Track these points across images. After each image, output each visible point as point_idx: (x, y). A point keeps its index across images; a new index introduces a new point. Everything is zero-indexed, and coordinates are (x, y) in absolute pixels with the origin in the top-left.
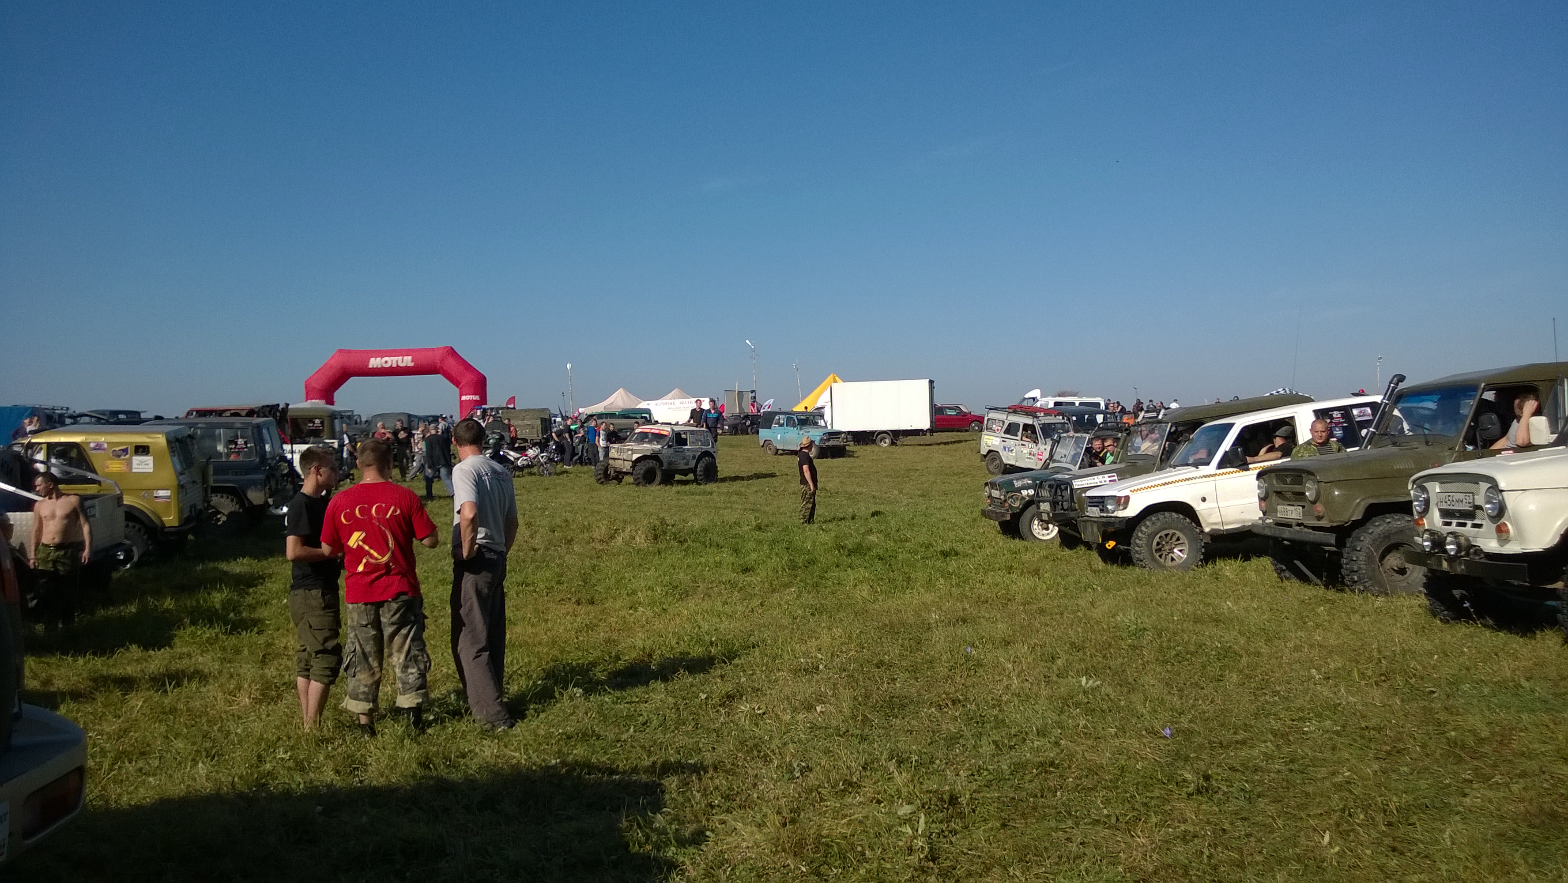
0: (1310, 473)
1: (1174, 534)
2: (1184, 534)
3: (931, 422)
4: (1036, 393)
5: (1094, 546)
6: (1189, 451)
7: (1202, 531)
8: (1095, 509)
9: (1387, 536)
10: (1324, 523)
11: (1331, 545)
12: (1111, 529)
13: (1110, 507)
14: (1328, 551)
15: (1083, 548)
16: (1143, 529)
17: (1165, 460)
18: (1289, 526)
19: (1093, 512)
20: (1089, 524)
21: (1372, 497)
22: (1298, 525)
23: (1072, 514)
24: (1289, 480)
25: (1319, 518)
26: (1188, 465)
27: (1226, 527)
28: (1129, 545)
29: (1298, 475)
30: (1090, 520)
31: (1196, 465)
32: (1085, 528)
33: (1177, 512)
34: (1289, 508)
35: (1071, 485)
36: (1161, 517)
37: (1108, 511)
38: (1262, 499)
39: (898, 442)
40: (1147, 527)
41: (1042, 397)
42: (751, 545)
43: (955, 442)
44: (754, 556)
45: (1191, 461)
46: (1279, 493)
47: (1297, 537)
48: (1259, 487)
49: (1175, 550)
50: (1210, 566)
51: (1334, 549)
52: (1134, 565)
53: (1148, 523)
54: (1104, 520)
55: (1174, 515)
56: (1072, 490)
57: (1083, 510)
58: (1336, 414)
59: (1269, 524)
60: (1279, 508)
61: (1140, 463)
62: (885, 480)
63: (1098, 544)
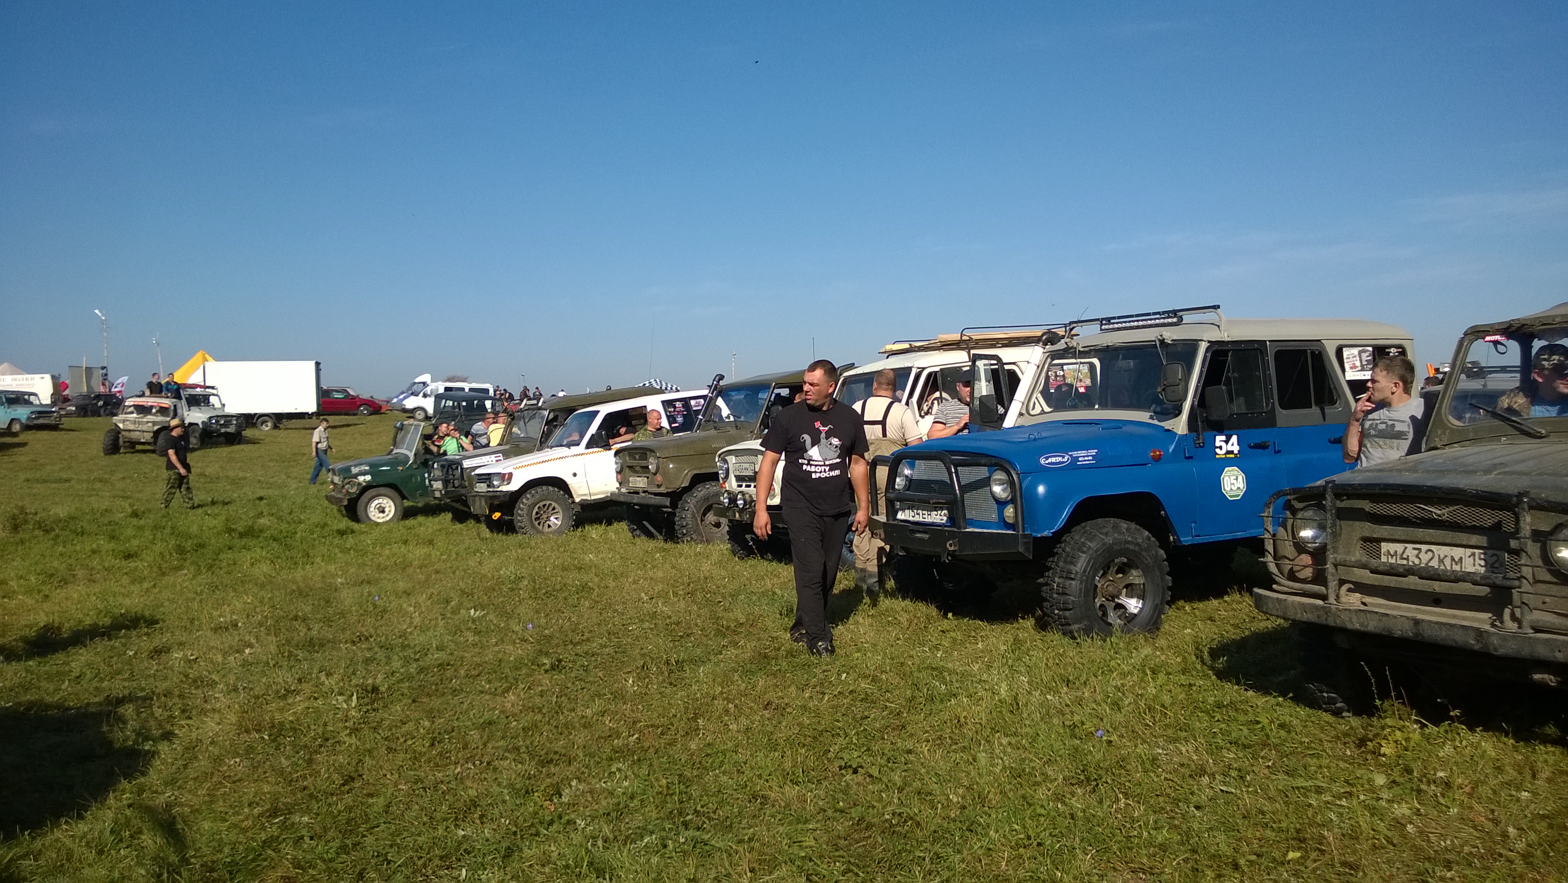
0: (652, 451)
1: (550, 505)
2: (559, 504)
3: (318, 405)
4: (426, 378)
5: (483, 519)
6: (563, 434)
7: (574, 502)
8: (482, 485)
9: (707, 499)
10: (662, 490)
11: (667, 507)
12: (496, 502)
13: (495, 483)
14: (666, 512)
15: (472, 521)
16: (524, 500)
17: (543, 442)
18: (637, 493)
19: (482, 488)
20: (477, 498)
21: (695, 469)
22: (644, 492)
23: (463, 491)
24: (637, 457)
25: (659, 486)
26: (561, 446)
27: (593, 498)
28: (512, 516)
29: (643, 452)
30: (478, 495)
31: (569, 446)
32: (474, 502)
33: (553, 486)
34: (638, 479)
35: (461, 465)
36: (539, 490)
37: (494, 486)
38: (619, 473)
39: (281, 426)
40: (528, 499)
41: (432, 381)
42: (130, 532)
43: (343, 426)
44: (135, 542)
45: (565, 443)
46: (630, 467)
47: (642, 501)
48: (616, 463)
49: (552, 518)
50: (580, 529)
51: (670, 510)
52: (517, 533)
53: (528, 496)
54: (491, 494)
55: (551, 488)
56: (462, 469)
57: (472, 486)
58: (678, 404)
59: (623, 494)
60: (631, 479)
61: (523, 444)
62: (271, 464)
63: (486, 516)
